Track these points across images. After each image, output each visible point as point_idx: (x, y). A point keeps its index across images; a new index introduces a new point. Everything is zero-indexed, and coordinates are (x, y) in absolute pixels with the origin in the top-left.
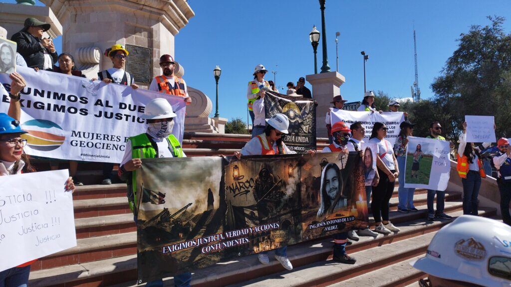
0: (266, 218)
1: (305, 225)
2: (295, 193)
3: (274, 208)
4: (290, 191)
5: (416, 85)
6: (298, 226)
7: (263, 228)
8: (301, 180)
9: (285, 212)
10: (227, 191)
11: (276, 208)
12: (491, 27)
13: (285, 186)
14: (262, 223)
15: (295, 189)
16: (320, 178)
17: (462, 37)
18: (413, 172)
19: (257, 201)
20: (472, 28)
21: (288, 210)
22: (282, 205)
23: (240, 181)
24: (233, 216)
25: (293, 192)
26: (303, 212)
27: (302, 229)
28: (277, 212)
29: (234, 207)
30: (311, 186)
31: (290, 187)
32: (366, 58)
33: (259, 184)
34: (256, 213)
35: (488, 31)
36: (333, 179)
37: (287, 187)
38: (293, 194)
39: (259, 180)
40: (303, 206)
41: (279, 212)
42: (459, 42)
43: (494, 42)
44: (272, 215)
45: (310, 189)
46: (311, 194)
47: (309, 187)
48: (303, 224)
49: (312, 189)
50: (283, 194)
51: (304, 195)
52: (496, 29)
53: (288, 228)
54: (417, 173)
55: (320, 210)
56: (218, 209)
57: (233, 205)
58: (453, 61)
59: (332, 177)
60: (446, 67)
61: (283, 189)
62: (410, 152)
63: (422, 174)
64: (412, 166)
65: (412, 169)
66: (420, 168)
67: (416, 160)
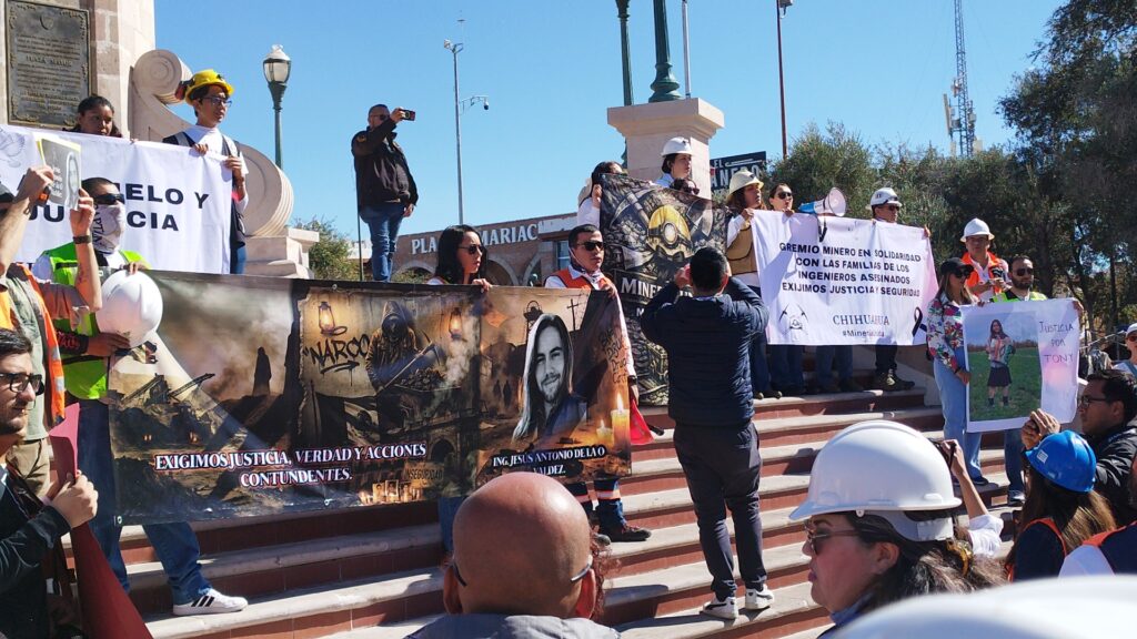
0: (397, 431)
1: (485, 456)
2: (466, 377)
3: (417, 408)
4: (454, 373)
5: (959, 89)
6: (469, 457)
7: (388, 452)
8: (482, 348)
9: (442, 420)
10: (305, 360)
11: (422, 409)
13: (445, 360)
14: (387, 440)
15: (467, 369)
16: (524, 347)
18: (992, 392)
19: (376, 388)
21: (450, 417)
22: (436, 402)
23: (336, 338)
24: (318, 417)
25: (462, 375)
26: (484, 426)
27: (476, 464)
28: (424, 418)
29: (321, 397)
30: (504, 364)
31: (455, 363)
33: (381, 351)
34: (373, 415)
36: (553, 353)
37: (449, 362)
38: (462, 381)
39: (383, 341)
40: (484, 410)
41: (428, 419)
44: (411, 425)
45: (500, 372)
46: (502, 384)
47: (498, 366)
48: (482, 452)
49: (506, 372)
50: (439, 378)
51: (488, 386)
53: (446, 459)
54: (1006, 391)
55: (520, 424)
56: (280, 396)
57: (318, 391)
59: (551, 348)
61: (437, 367)
62: (975, 343)
63: (1023, 392)
64: (988, 376)
65: (989, 385)
66: (1012, 378)
67: (998, 359)
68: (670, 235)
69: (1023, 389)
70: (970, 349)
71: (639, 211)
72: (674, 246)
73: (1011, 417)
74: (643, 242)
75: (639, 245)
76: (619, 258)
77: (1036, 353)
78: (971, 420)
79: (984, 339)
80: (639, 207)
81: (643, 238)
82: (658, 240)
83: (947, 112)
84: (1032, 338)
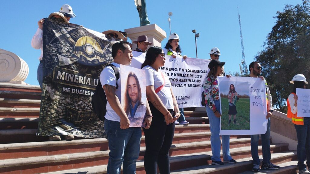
12: (301, 5)
17: (277, 15)
18: (230, 117)
20: (286, 7)
32: (197, 36)
35: (299, 9)
42: (276, 20)
43: (305, 18)
52: (306, 7)
54: (235, 117)
58: (272, 36)
60: (267, 42)
62: (224, 94)
63: (241, 118)
64: (228, 110)
65: (228, 113)
66: (237, 112)
67: (232, 102)
68: (89, 50)
69: (241, 116)
70: (222, 96)
71: (68, 38)
72: (92, 56)
73: (238, 129)
74: (71, 53)
75: (68, 54)
76: (56, 61)
77: (249, 101)
78: (221, 129)
79: (227, 93)
80: (68, 35)
81: (71, 51)
82: (81, 53)
83: (241, 68)
84: (247, 94)
